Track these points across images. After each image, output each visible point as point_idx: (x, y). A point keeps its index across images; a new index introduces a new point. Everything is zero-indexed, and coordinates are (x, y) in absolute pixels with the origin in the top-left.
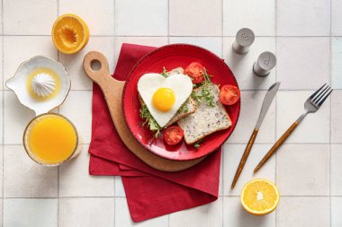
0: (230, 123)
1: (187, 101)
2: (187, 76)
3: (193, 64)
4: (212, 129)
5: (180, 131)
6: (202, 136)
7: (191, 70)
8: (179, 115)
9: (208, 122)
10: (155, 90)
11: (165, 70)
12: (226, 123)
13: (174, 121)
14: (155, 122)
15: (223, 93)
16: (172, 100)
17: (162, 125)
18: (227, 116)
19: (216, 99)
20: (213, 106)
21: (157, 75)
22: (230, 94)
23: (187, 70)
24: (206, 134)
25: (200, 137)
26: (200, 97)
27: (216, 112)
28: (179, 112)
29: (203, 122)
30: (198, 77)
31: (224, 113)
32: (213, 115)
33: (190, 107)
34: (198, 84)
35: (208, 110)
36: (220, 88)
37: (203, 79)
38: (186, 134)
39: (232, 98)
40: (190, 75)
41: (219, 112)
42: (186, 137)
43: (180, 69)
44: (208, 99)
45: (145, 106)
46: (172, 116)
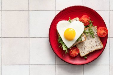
0: (102, 46)
1: (82, 35)
2: (81, 22)
3: (84, 16)
4: (94, 49)
5: (78, 50)
6: (88, 53)
7: (83, 19)
8: (77, 42)
9: (91, 46)
10: (65, 29)
11: (70, 19)
12: (100, 46)
13: (75, 45)
14: (65, 45)
15: (99, 31)
16: (74, 35)
17: (69, 47)
18: (101, 43)
19: (96, 34)
20: (94, 37)
21: (66, 21)
22: (103, 31)
23: (81, 19)
24: (91, 52)
25: (87, 53)
26: (87, 33)
27: (95, 40)
28: (77, 41)
29: (89, 45)
30: (87, 23)
31: (100, 41)
32: (94, 42)
33: (83, 38)
34: (86, 26)
35: (91, 39)
36: (98, 28)
37: (89, 24)
38: (80, 51)
39: (104, 34)
40: (83, 22)
41: (97, 40)
42: (80, 53)
43: (77, 19)
44: (92, 34)
45: (61, 37)
46: (74, 43)
